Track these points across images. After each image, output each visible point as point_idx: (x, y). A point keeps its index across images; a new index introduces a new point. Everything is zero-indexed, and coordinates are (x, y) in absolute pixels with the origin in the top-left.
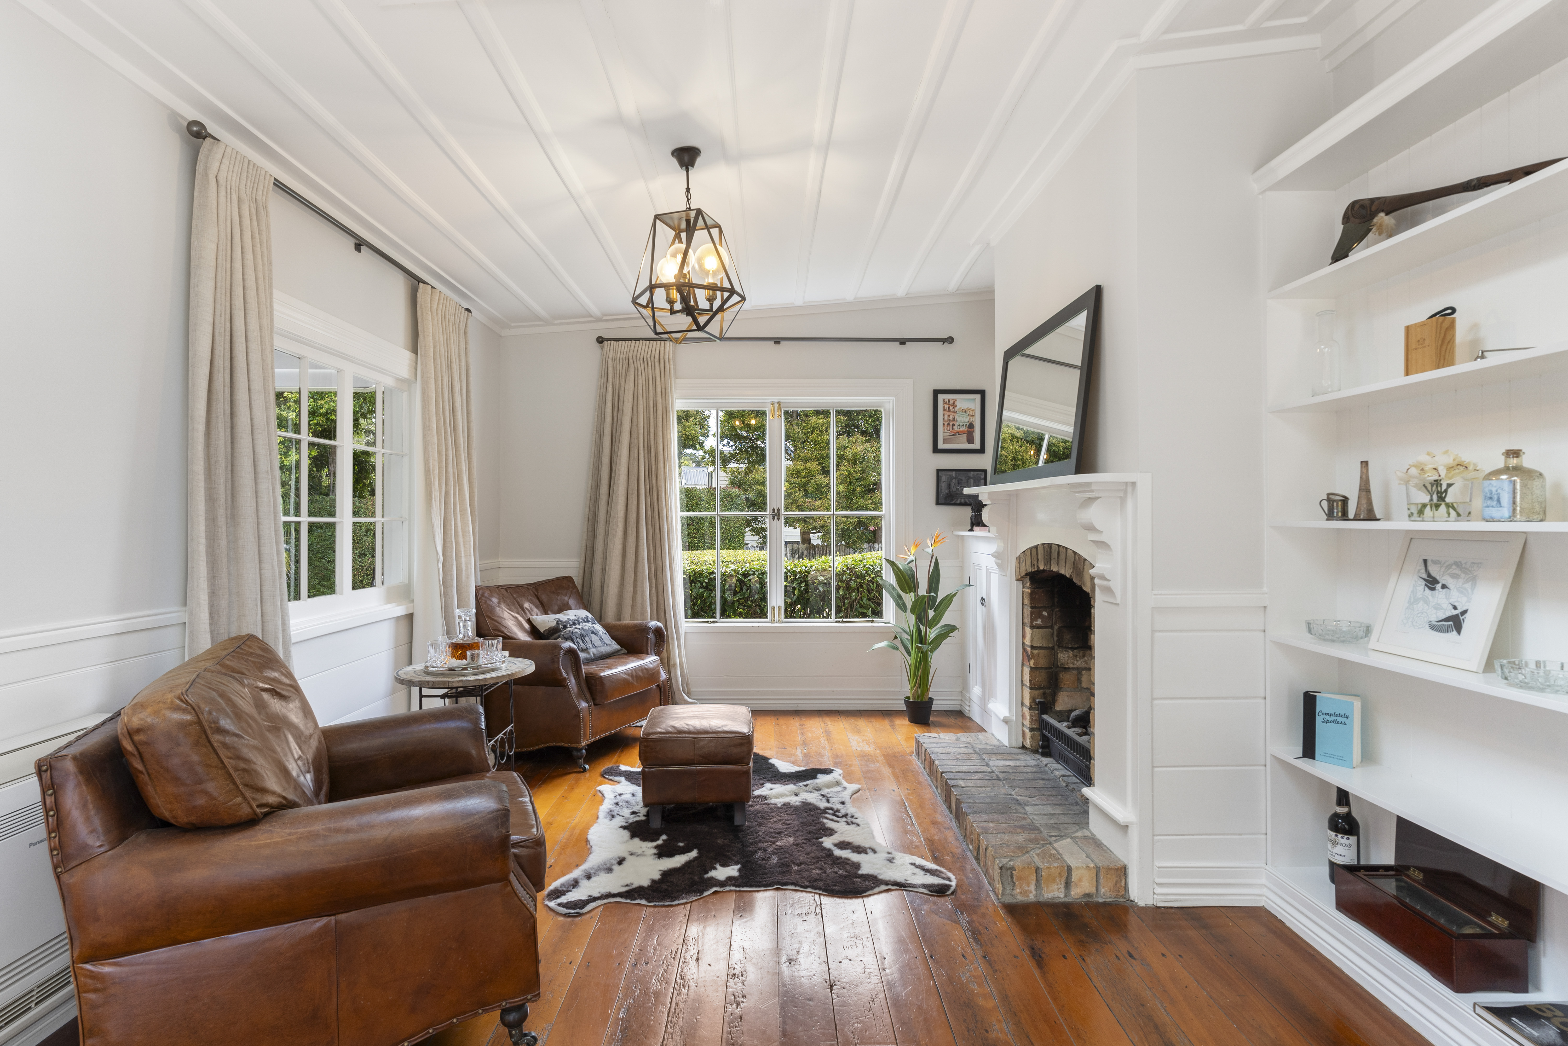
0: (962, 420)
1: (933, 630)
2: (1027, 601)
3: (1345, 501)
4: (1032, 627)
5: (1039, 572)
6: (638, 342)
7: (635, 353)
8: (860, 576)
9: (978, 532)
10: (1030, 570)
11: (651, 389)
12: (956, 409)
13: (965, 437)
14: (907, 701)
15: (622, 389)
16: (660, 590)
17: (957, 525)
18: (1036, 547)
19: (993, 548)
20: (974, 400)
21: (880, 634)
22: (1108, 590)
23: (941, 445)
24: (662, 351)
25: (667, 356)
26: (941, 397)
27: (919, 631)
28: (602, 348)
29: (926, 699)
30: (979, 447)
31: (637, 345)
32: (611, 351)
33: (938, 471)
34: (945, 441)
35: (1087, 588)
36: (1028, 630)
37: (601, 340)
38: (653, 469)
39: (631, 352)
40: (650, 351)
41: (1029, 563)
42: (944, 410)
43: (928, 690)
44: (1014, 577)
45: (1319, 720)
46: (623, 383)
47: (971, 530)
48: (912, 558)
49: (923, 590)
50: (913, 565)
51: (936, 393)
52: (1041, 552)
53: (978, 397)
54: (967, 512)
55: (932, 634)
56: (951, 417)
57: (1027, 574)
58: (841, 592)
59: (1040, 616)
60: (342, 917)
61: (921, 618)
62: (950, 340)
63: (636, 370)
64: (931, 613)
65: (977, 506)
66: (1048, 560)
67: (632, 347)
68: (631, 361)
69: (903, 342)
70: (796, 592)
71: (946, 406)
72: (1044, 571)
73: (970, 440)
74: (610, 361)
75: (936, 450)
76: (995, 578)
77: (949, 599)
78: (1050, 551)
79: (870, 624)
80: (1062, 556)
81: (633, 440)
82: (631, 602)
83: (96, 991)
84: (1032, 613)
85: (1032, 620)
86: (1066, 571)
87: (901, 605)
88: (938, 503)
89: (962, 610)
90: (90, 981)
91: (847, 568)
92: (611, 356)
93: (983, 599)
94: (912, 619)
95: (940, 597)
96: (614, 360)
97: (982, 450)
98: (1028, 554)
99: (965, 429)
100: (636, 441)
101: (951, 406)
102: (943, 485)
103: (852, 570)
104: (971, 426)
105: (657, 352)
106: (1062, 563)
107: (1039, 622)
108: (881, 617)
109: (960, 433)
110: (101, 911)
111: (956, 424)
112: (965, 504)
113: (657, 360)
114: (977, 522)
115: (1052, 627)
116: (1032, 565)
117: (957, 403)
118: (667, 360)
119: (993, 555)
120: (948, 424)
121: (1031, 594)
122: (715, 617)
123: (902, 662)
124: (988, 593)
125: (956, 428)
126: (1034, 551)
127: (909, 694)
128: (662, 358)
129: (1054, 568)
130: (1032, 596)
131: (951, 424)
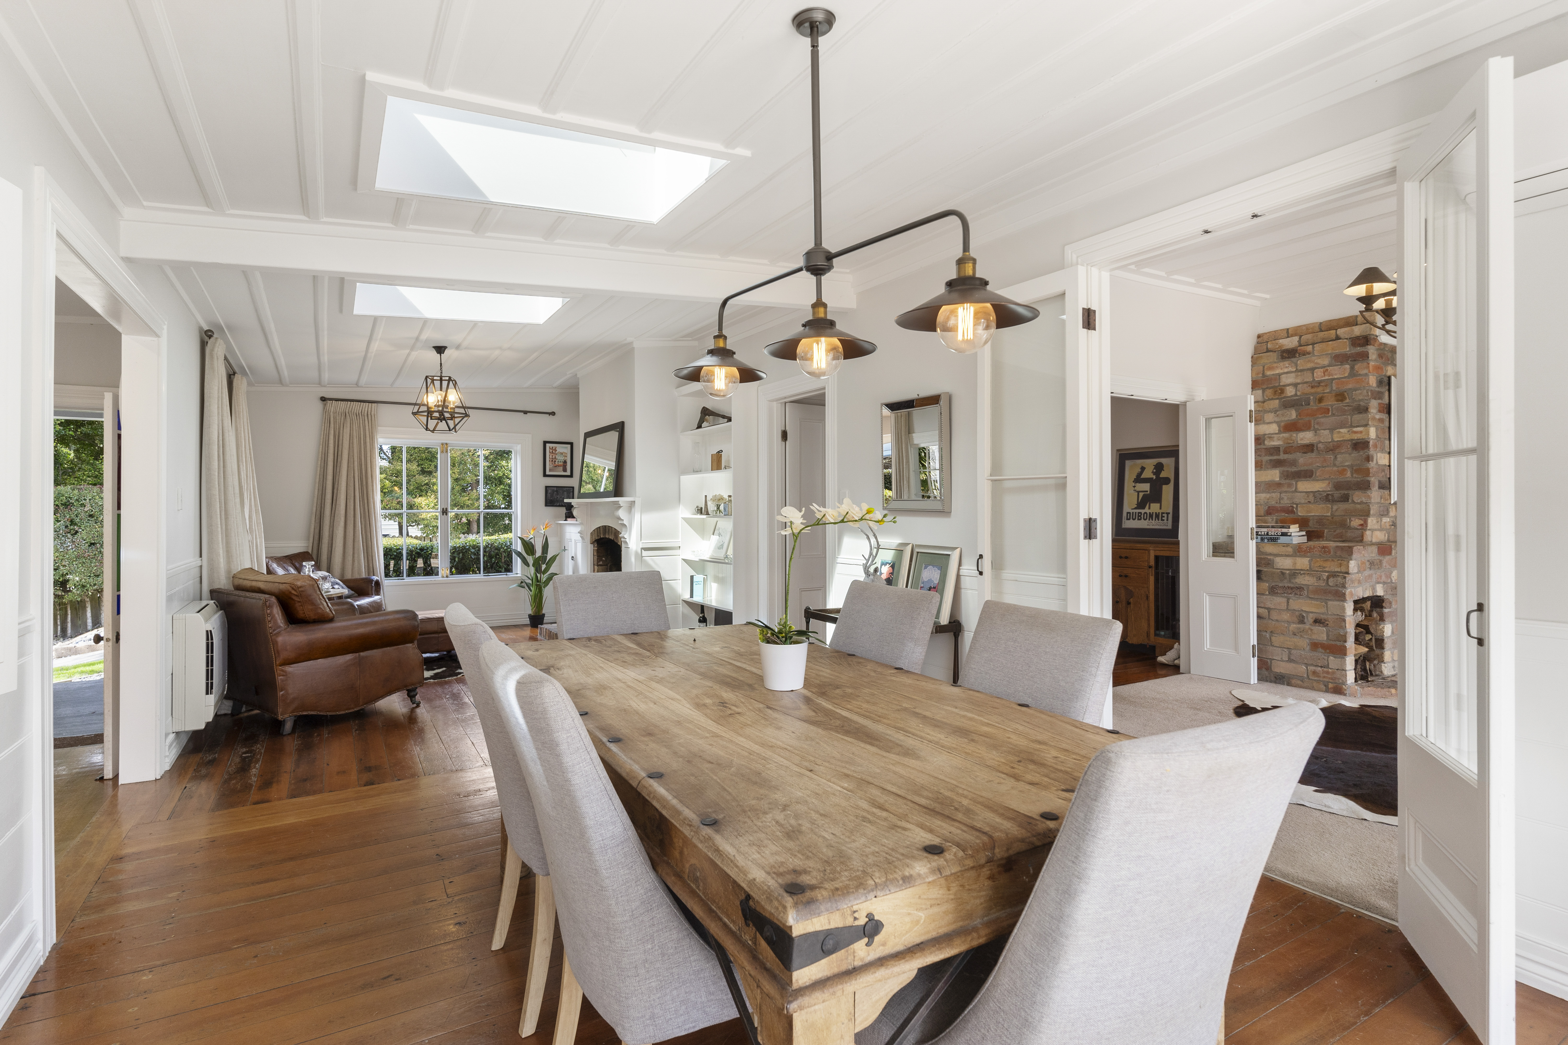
0: (560, 458)
1: (545, 575)
2: (595, 554)
3: (702, 508)
4: (598, 566)
5: (601, 539)
6: (352, 403)
7: (350, 409)
8: (498, 549)
9: (570, 521)
10: (597, 538)
11: (362, 433)
12: (557, 452)
13: (561, 468)
14: (530, 616)
15: (341, 432)
16: (370, 558)
17: (557, 517)
18: (599, 527)
19: (578, 529)
20: (567, 447)
21: (514, 580)
22: (626, 542)
23: (548, 473)
24: (370, 409)
25: (373, 413)
26: (548, 445)
27: (537, 577)
28: (325, 405)
29: (541, 614)
30: (569, 474)
31: (352, 405)
32: (333, 408)
33: (546, 487)
34: (550, 470)
35: (619, 544)
36: (596, 567)
37: (323, 399)
38: (364, 483)
39: (348, 408)
40: (361, 408)
41: (596, 535)
42: (550, 453)
43: (542, 609)
44: (589, 543)
45: (694, 584)
46: (342, 428)
47: (566, 520)
48: (532, 536)
49: (539, 553)
50: (532, 541)
51: (545, 443)
52: (601, 529)
53: (569, 446)
54: (563, 511)
55: (544, 578)
56: (554, 457)
57: (595, 541)
58: (485, 559)
59: (602, 560)
60: (362, 654)
61: (538, 570)
62: (553, 414)
63: (351, 420)
64: (544, 567)
65: (569, 507)
66: (604, 534)
67: (348, 406)
68: (347, 414)
69: (525, 412)
70: (457, 559)
71: (551, 451)
72: (603, 538)
73: (565, 470)
74: (331, 413)
75: (545, 475)
76: (579, 545)
77: (554, 558)
78: (605, 529)
79: (505, 576)
80: (610, 531)
81: (350, 465)
82: (351, 567)
83: (283, 675)
84: (598, 559)
85: (598, 562)
86: (612, 537)
87: (525, 562)
88: (546, 505)
89: (561, 566)
90: (282, 672)
91: (489, 544)
92: (332, 410)
93: (572, 557)
94: (532, 570)
95: (549, 557)
96: (335, 413)
97: (571, 476)
98: (596, 531)
99: (562, 463)
100: (352, 465)
101: (553, 450)
102: (549, 495)
103: (492, 545)
104: (565, 462)
105: (366, 409)
106: (610, 534)
107: (601, 563)
108: (512, 572)
109: (559, 466)
110: (288, 647)
111: (557, 461)
112: (562, 506)
113: (366, 414)
114: (569, 515)
115: (607, 565)
116: (598, 536)
117: (557, 449)
118: (373, 415)
119: (579, 533)
120: (552, 461)
121: (597, 550)
122: (403, 576)
123: (525, 596)
124: (576, 554)
125: (556, 463)
126: (599, 529)
127: (530, 612)
128: (369, 413)
129: (607, 537)
130: (598, 551)
131: (553, 460)
